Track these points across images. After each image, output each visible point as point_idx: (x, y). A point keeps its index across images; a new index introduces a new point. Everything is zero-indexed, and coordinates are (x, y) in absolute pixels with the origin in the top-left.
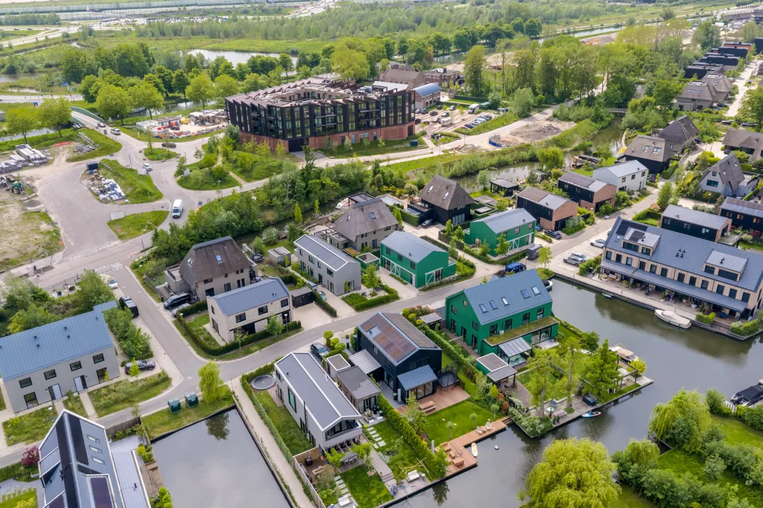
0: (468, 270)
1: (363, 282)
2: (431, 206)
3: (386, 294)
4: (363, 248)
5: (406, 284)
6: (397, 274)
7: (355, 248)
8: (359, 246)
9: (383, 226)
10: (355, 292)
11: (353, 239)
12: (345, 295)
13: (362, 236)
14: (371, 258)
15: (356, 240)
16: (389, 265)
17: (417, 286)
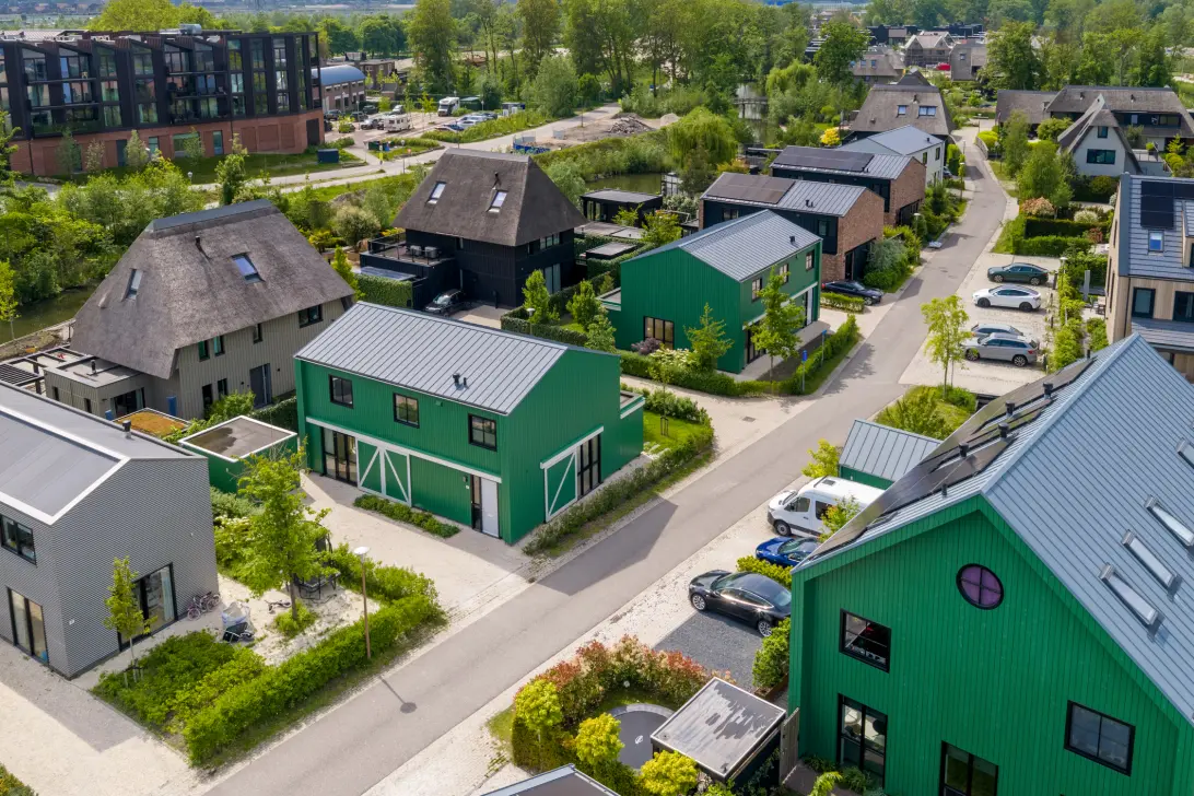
0: (683, 433)
1: (228, 560)
2: (446, 245)
3: (374, 607)
4: (210, 401)
5: (446, 533)
6: (393, 490)
7: (173, 409)
8: (190, 393)
9: (291, 306)
10: (181, 629)
11: (161, 368)
12: (120, 663)
13: (203, 349)
14: (252, 436)
15: (175, 372)
16: (348, 458)
17: (512, 533)
